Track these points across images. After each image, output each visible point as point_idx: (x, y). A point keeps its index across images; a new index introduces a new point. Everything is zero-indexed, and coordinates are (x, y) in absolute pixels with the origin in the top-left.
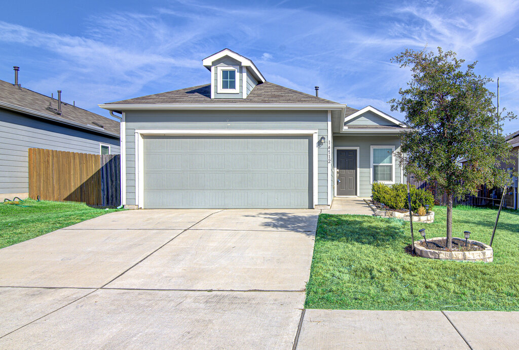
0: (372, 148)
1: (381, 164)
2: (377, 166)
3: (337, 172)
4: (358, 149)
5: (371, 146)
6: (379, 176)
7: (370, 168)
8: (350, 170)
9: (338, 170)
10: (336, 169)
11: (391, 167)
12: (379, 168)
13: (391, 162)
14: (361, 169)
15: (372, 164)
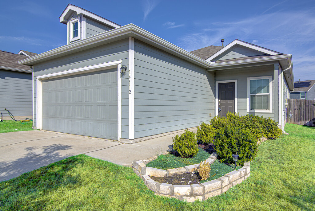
0: (249, 80)
1: (258, 94)
2: (254, 96)
3: (219, 102)
4: (236, 81)
5: (248, 78)
6: (256, 105)
7: (247, 98)
8: (230, 100)
9: (219, 100)
10: (217, 100)
11: (268, 96)
12: (256, 98)
13: (268, 92)
14: (239, 99)
15: (249, 94)
